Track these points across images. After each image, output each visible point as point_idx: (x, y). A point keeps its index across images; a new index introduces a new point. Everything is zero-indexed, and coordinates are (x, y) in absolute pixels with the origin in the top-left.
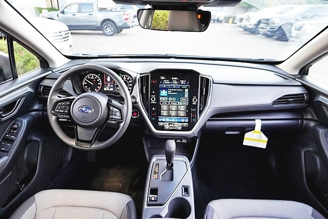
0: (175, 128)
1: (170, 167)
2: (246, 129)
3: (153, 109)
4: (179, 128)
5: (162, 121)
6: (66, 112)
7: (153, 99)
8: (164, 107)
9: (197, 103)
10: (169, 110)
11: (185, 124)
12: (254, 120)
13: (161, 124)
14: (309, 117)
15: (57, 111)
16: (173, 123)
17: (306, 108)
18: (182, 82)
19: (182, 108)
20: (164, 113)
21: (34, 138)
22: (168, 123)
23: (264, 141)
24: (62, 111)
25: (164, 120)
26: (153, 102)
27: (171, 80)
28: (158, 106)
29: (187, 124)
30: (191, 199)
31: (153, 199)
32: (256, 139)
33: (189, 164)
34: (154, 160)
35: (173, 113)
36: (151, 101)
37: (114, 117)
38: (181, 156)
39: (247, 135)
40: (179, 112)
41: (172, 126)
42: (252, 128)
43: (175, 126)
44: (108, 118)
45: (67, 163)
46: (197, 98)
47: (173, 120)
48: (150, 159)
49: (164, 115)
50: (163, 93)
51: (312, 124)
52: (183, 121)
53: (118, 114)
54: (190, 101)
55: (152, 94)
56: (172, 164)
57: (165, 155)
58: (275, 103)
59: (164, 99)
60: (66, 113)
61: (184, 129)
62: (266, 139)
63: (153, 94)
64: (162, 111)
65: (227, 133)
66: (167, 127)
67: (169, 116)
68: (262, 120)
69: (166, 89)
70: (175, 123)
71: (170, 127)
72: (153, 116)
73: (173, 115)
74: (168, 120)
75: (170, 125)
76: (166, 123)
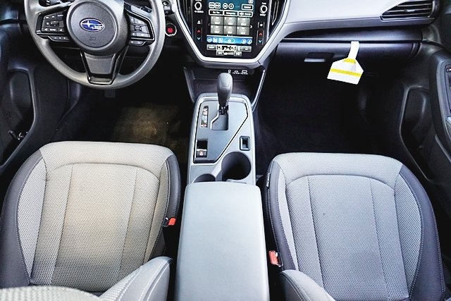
0: (232, 54)
1: (224, 110)
2: (336, 56)
3: (199, 23)
4: (239, 54)
5: (212, 43)
6: (61, 30)
7: (198, 6)
8: (216, 20)
9: (267, 13)
10: (223, 24)
11: (247, 48)
12: (350, 42)
13: (211, 47)
14: (431, 39)
15: (46, 30)
16: (229, 46)
17: (429, 25)
19: (244, 22)
20: (216, 29)
21: (19, 67)
22: (221, 46)
23: (357, 74)
24: (54, 30)
25: (215, 41)
26: (199, 11)
28: (206, 18)
29: (250, 47)
30: (251, 155)
31: (201, 154)
32: (347, 71)
33: (250, 106)
34: (201, 100)
35: (230, 30)
36: (194, 9)
37: (138, 35)
38: (240, 95)
39: (335, 65)
40: (238, 28)
41: (228, 50)
42: (345, 54)
43: (231, 50)
44: (129, 37)
45: (76, 102)
46: (267, 5)
47: (229, 42)
48: (196, 99)
49: (216, 32)
51: (432, 50)
52: (244, 42)
53: (144, 29)
54: (257, 11)
56: (227, 108)
57: (217, 94)
58: (385, 15)
59: (215, 5)
60: (61, 32)
61: (245, 55)
62: (360, 71)
64: (212, 27)
65: (306, 61)
66: (220, 51)
67: (224, 34)
68: (360, 42)
70: (232, 46)
71: (225, 52)
72: (199, 35)
73: (229, 33)
74: (221, 41)
75: (225, 48)
76: (219, 45)
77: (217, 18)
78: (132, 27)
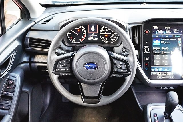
0: (168, 77)
3: (147, 59)
4: (172, 77)
5: (155, 71)
6: (68, 69)
7: (147, 49)
10: (162, 60)
13: (154, 73)
15: (59, 70)
16: (165, 73)
18: (175, 31)
20: (157, 62)
22: (161, 72)
24: (64, 70)
25: (157, 70)
26: (146, 52)
27: (164, 30)
28: (151, 56)
34: (149, 109)
37: (119, 71)
41: (165, 75)
43: (167, 75)
44: (112, 72)
47: (166, 70)
49: (157, 64)
50: (156, 43)
53: (123, 67)
55: (145, 44)
59: (157, 49)
60: (68, 71)
63: (147, 45)
64: (155, 61)
66: (160, 76)
67: (162, 65)
69: (159, 39)
70: (167, 72)
71: (163, 76)
72: (146, 66)
73: (166, 64)
74: (160, 69)
75: (163, 74)
76: (159, 72)
77: (158, 56)
78: (114, 66)
